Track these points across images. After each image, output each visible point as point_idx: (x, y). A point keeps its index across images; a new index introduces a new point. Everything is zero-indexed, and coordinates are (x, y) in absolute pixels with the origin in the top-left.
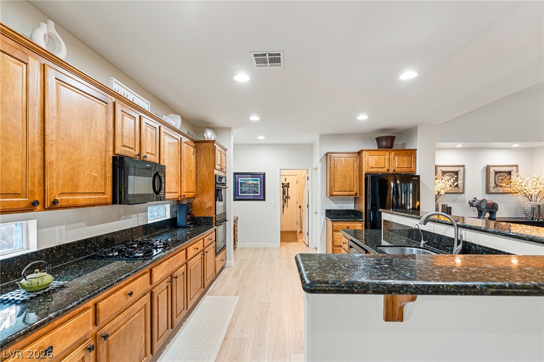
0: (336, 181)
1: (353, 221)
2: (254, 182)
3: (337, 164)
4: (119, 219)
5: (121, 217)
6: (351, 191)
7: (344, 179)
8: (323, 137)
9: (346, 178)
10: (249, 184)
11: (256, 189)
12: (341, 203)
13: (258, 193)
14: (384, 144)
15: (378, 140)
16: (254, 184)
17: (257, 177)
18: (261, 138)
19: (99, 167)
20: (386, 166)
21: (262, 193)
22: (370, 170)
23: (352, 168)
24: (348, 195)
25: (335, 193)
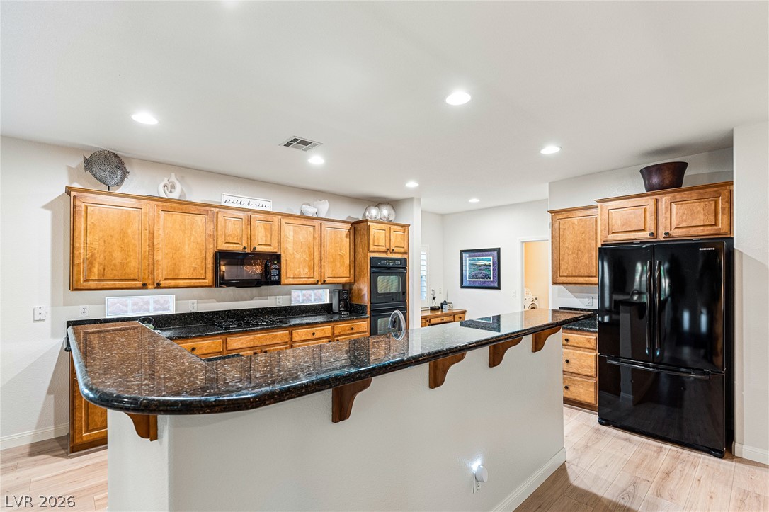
0: (563, 259)
1: (576, 330)
2: (486, 263)
3: (564, 229)
4: (251, 299)
5: (254, 297)
6: (592, 277)
7: (577, 254)
8: (553, 186)
9: (582, 252)
10: (480, 266)
11: (488, 273)
12: (589, 297)
13: (490, 278)
14: (655, 180)
15: (647, 173)
16: (485, 265)
17: (489, 256)
18: (474, 200)
19: (199, 261)
20: (648, 226)
21: (496, 278)
22: (611, 237)
23: (593, 234)
24: (587, 284)
25: (561, 280)
